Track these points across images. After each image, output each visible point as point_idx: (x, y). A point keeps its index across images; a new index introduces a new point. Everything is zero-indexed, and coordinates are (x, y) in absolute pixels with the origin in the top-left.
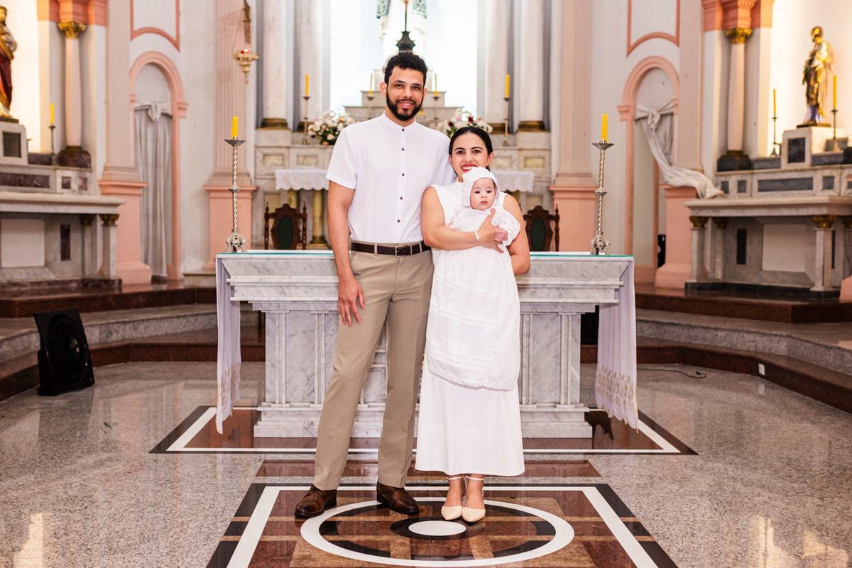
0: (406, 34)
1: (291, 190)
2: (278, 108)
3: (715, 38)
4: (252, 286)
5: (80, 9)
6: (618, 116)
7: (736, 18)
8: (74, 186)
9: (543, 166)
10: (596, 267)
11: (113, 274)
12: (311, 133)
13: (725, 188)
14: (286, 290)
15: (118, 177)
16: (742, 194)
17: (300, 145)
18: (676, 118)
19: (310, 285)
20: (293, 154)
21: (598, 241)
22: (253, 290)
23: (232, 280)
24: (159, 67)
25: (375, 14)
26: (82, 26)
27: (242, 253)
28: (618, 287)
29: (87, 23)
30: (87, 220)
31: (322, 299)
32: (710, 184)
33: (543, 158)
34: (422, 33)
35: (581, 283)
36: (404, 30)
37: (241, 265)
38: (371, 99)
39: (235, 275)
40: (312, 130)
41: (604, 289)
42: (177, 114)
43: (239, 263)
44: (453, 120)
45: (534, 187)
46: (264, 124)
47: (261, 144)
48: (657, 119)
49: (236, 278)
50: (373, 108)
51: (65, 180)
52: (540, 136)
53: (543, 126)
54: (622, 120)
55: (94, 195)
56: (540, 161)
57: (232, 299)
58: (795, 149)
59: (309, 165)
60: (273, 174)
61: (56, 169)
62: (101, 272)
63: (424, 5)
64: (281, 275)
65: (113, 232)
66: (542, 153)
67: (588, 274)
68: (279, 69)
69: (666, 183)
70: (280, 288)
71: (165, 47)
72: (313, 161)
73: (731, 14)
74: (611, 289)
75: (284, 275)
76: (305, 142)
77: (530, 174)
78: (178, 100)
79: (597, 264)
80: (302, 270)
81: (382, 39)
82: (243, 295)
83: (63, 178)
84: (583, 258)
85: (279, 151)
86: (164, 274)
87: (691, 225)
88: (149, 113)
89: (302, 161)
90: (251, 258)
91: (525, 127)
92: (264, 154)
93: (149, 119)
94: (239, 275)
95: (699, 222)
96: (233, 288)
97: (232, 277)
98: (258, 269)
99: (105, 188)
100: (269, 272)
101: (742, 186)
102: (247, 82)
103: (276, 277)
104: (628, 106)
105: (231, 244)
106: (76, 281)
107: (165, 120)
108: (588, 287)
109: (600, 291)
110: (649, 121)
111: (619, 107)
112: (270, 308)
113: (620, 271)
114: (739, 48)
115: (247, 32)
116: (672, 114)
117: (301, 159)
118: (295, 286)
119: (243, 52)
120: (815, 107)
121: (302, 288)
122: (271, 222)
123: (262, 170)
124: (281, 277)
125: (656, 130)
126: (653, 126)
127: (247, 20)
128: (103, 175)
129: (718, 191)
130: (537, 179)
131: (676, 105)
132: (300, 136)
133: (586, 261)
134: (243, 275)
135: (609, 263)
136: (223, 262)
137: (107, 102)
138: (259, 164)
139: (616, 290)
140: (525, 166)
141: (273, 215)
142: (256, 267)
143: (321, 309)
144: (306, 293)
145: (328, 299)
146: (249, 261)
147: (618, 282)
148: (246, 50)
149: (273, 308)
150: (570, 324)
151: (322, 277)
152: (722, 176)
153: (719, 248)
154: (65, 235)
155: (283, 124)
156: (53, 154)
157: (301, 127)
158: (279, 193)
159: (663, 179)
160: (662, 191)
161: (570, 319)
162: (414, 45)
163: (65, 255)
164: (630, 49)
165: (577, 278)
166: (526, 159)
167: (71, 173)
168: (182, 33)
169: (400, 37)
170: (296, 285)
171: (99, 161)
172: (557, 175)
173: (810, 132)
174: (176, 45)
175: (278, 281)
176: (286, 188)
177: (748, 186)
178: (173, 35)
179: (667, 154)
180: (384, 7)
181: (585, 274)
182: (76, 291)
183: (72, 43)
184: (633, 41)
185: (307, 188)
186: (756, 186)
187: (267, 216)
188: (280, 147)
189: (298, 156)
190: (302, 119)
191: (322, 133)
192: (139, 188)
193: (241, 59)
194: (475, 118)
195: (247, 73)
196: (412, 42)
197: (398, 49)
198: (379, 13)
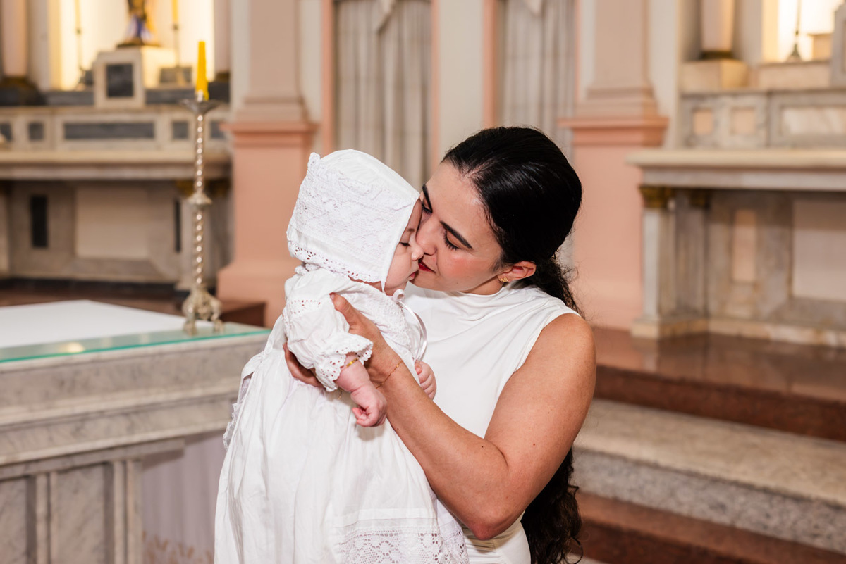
10: (205, 361)
13: (6, 132)
16: (37, 144)
21: (200, 303)
41: (213, 401)
58: (117, 79)
74: (225, 399)
79: (207, 354)
101: (36, 131)
108: (187, 402)
109: (205, 407)
120: (141, 21)
135: (229, 350)
150: (130, 477)
152: (2, 115)
161: (130, 467)
173: (140, 56)
177: (48, 130)
186: (59, 131)
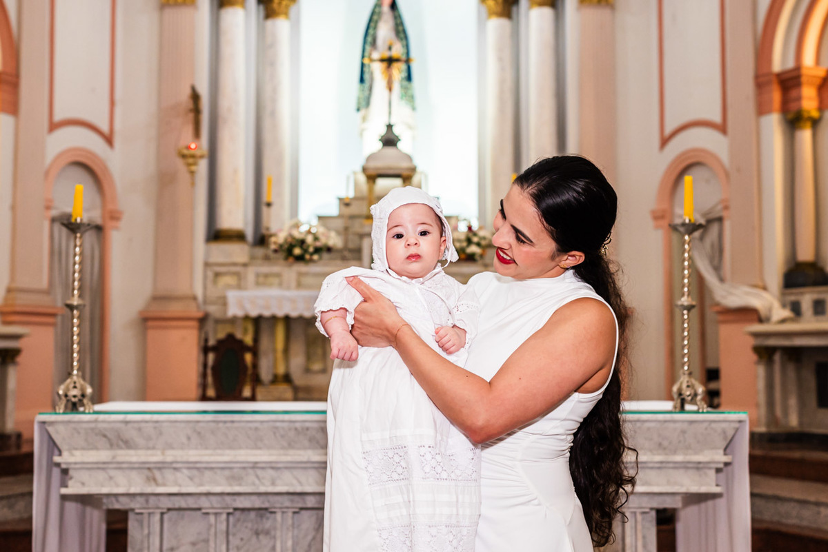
0: (390, 127)
1: (247, 317)
2: (235, 215)
3: (773, 124)
4: (99, 468)
6: (650, 223)
7: (799, 98)
10: (683, 432)
11: (10, 426)
12: (273, 247)
13: (796, 309)
14: (157, 474)
15: (24, 302)
16: (820, 318)
17: (259, 262)
18: (727, 225)
19: (198, 465)
20: (251, 274)
21: (684, 386)
22: (101, 475)
23: (65, 459)
24: (88, 169)
25: (354, 105)
27: (84, 413)
28: (721, 466)
31: (218, 489)
32: (776, 305)
34: (410, 127)
35: (658, 458)
36: (387, 124)
37: (79, 433)
38: (347, 205)
39: (69, 450)
40: (275, 243)
41: (698, 469)
42: (109, 224)
43: (75, 429)
46: (216, 235)
47: (212, 260)
49: (72, 455)
50: (351, 216)
54: (657, 227)
57: (64, 491)
59: (270, 285)
60: (225, 298)
63: (412, 96)
64: (148, 448)
65: (12, 372)
67: (670, 443)
68: (235, 171)
69: (718, 304)
70: (146, 472)
71: (94, 143)
72: (276, 280)
73: (793, 93)
74: (710, 468)
75: (154, 448)
76: (267, 258)
78: (110, 207)
79: (685, 426)
80: (184, 440)
81: (361, 135)
82: (83, 484)
84: (661, 417)
85: (234, 269)
87: (754, 357)
89: (263, 280)
90: (96, 421)
92: (215, 272)
94: (76, 449)
95: (765, 353)
96: (65, 472)
97: (65, 454)
98: (109, 440)
99: (8, 315)
100: (128, 444)
101: (818, 307)
102: (193, 184)
103: (141, 452)
104: (664, 211)
105: (66, 396)
107: (93, 231)
108: (671, 465)
109: (691, 472)
111: (653, 212)
112: (132, 505)
113: (725, 438)
114: (805, 135)
115: (196, 124)
116: (721, 219)
117: (261, 280)
118: (174, 467)
119: (189, 148)
121: (185, 471)
122: (211, 357)
123: (213, 292)
124: (150, 452)
125: (701, 238)
127: (196, 111)
128: (7, 299)
129: (787, 313)
131: (726, 208)
132: (260, 251)
133: (665, 421)
134: (83, 449)
135: (705, 425)
136: (50, 429)
137: (14, 208)
138: (210, 285)
139: (718, 470)
141: (214, 349)
142: (105, 436)
143: (219, 506)
144: (191, 478)
145: (228, 489)
146: (93, 425)
147: (721, 458)
148: (193, 146)
149: (136, 505)
150: (639, 527)
151: (219, 452)
152: (791, 294)
153: (792, 387)
155: (239, 236)
157: (262, 240)
158: (233, 321)
159: (712, 299)
160: (710, 314)
161: (639, 517)
162: (400, 140)
164: (664, 141)
165: (651, 451)
168: (117, 126)
169: (383, 131)
170: (175, 465)
174: (109, 140)
175: (143, 459)
176: (240, 313)
177: (827, 306)
178: (105, 128)
179: (717, 269)
180: (364, 98)
181: (665, 443)
184: (668, 131)
185: (267, 313)
187: (206, 350)
188: (235, 264)
189: (258, 275)
190: (264, 232)
191: (286, 246)
192: (53, 315)
193: (188, 158)
194: (475, 227)
195: (192, 173)
196: (397, 137)
197: (380, 144)
198: (359, 103)
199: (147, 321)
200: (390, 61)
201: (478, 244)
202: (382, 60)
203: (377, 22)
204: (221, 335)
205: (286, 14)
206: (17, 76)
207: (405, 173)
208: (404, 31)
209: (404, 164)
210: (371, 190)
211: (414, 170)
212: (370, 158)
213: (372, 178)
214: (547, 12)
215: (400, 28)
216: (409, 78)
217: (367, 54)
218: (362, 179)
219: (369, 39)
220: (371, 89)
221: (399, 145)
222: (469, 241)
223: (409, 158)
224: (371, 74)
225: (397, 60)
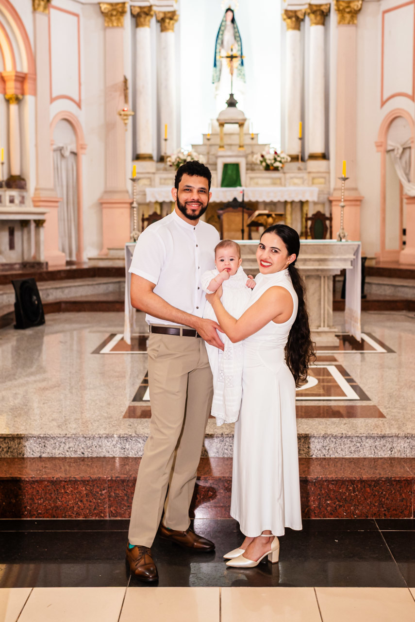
0: (232, 95)
1: (157, 202)
2: (147, 146)
5: (19, 85)
6: (375, 149)
8: (17, 201)
9: (325, 183)
11: (43, 258)
12: (169, 163)
15: (44, 195)
17: (161, 172)
18: (413, 150)
20: (157, 178)
21: (341, 233)
24: (69, 121)
25: (211, 80)
26: (20, 96)
28: (353, 260)
29: (23, 94)
30: (25, 224)
33: (325, 178)
34: (242, 94)
35: (331, 257)
36: (230, 93)
38: (209, 139)
40: (170, 161)
41: (345, 261)
42: (80, 152)
44: (264, 153)
45: (319, 198)
46: (137, 157)
47: (136, 170)
48: (401, 150)
50: (211, 145)
51: (12, 198)
52: (323, 163)
53: (325, 156)
54: (378, 151)
55: (29, 207)
56: (322, 180)
59: (168, 184)
60: (144, 191)
61: (5, 191)
62: (34, 257)
63: (244, 75)
65: (42, 231)
66: (324, 175)
67: (335, 252)
68: (147, 121)
69: (406, 194)
71: (70, 107)
72: (171, 182)
74: (349, 261)
76: (165, 170)
77: (315, 189)
78: (81, 142)
79: (340, 247)
81: (215, 98)
83: (10, 196)
85: (147, 175)
86: (74, 259)
88: (63, 152)
91: (313, 157)
93: (62, 156)
99: (36, 202)
102: (126, 130)
104: (382, 142)
105: (133, 237)
106: (19, 264)
107: (73, 156)
108: (336, 260)
109: (343, 262)
110: (396, 152)
111: (376, 143)
113: (354, 250)
115: (126, 97)
116: (410, 148)
117: (163, 181)
119: (124, 110)
122: (146, 223)
123: (137, 189)
125: (401, 158)
126: (398, 156)
127: (126, 88)
128: (35, 194)
130: (320, 193)
131: (412, 142)
132: (161, 165)
133: (334, 245)
135: (347, 246)
136: (129, 248)
137: (36, 146)
140: (313, 183)
141: (147, 219)
147: (353, 257)
148: (126, 109)
150: (326, 282)
154: (12, 233)
155: (150, 158)
156: (3, 181)
157: (162, 159)
158: (148, 204)
159: (405, 191)
160: (404, 200)
161: (326, 278)
162: (237, 103)
163: (12, 246)
164: (383, 104)
166: (313, 178)
167: (14, 193)
168: (83, 98)
169: (228, 97)
171: (31, 184)
172: (335, 189)
174: (79, 105)
176: (153, 200)
178: (77, 99)
179: (407, 175)
180: (217, 76)
182: (19, 270)
183: (14, 107)
184: (385, 98)
185: (167, 200)
187: (143, 220)
188: (148, 173)
189: (161, 179)
190: (163, 154)
191: (176, 164)
192: (57, 202)
193: (122, 115)
194: (278, 152)
195: (126, 124)
196: (236, 101)
197: (227, 105)
198: (213, 80)
199: (102, 204)
200: (232, 57)
201: (280, 162)
202: (227, 57)
203: (223, 31)
204: (151, 213)
205: (173, 29)
206: (35, 74)
207: (241, 122)
208: (239, 37)
209: (240, 117)
210: (221, 131)
211: (245, 120)
212: (221, 114)
213: (222, 125)
214: (320, 28)
215: (237, 34)
216: (242, 64)
217: (218, 51)
218: (217, 124)
219: (219, 41)
220: (220, 71)
221: (237, 105)
222: (275, 160)
223: (243, 113)
224: (221, 62)
225: (236, 57)
